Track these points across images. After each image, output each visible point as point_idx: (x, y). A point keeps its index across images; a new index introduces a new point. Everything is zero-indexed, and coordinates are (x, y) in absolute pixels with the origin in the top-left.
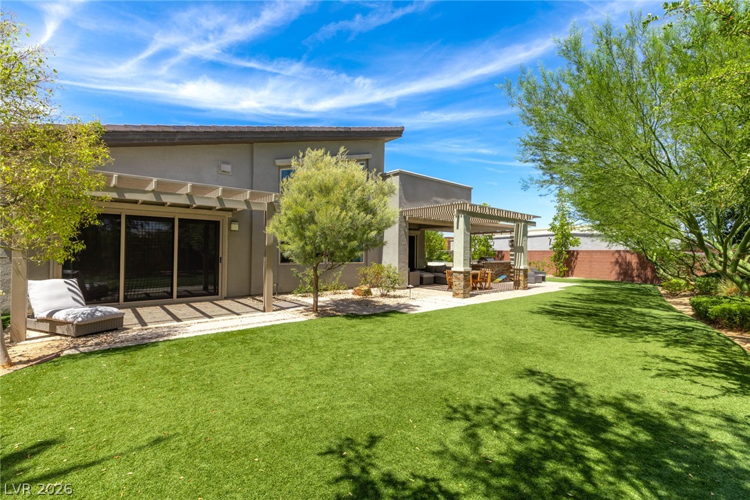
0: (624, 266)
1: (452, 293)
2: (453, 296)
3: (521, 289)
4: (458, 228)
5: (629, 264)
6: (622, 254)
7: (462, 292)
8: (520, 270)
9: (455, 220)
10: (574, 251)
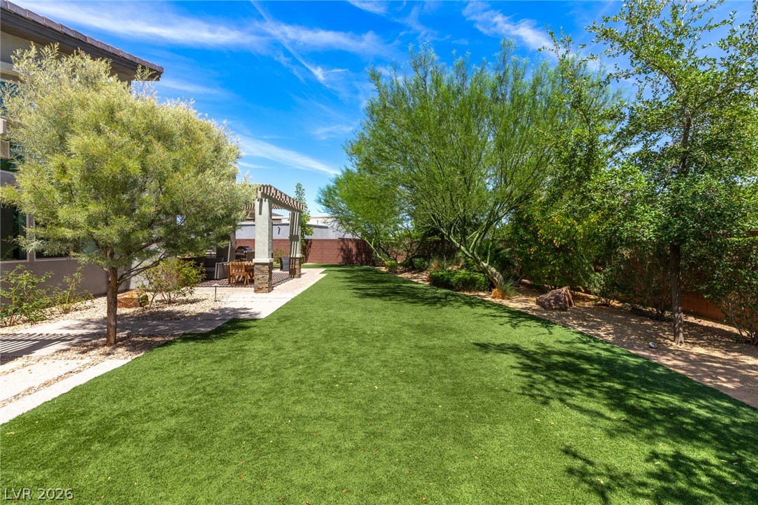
0: (346, 253)
1: (253, 289)
2: (255, 291)
3: (297, 277)
4: (260, 213)
5: (350, 250)
6: (346, 242)
7: (267, 285)
8: (296, 258)
9: (257, 204)
10: (308, 240)
